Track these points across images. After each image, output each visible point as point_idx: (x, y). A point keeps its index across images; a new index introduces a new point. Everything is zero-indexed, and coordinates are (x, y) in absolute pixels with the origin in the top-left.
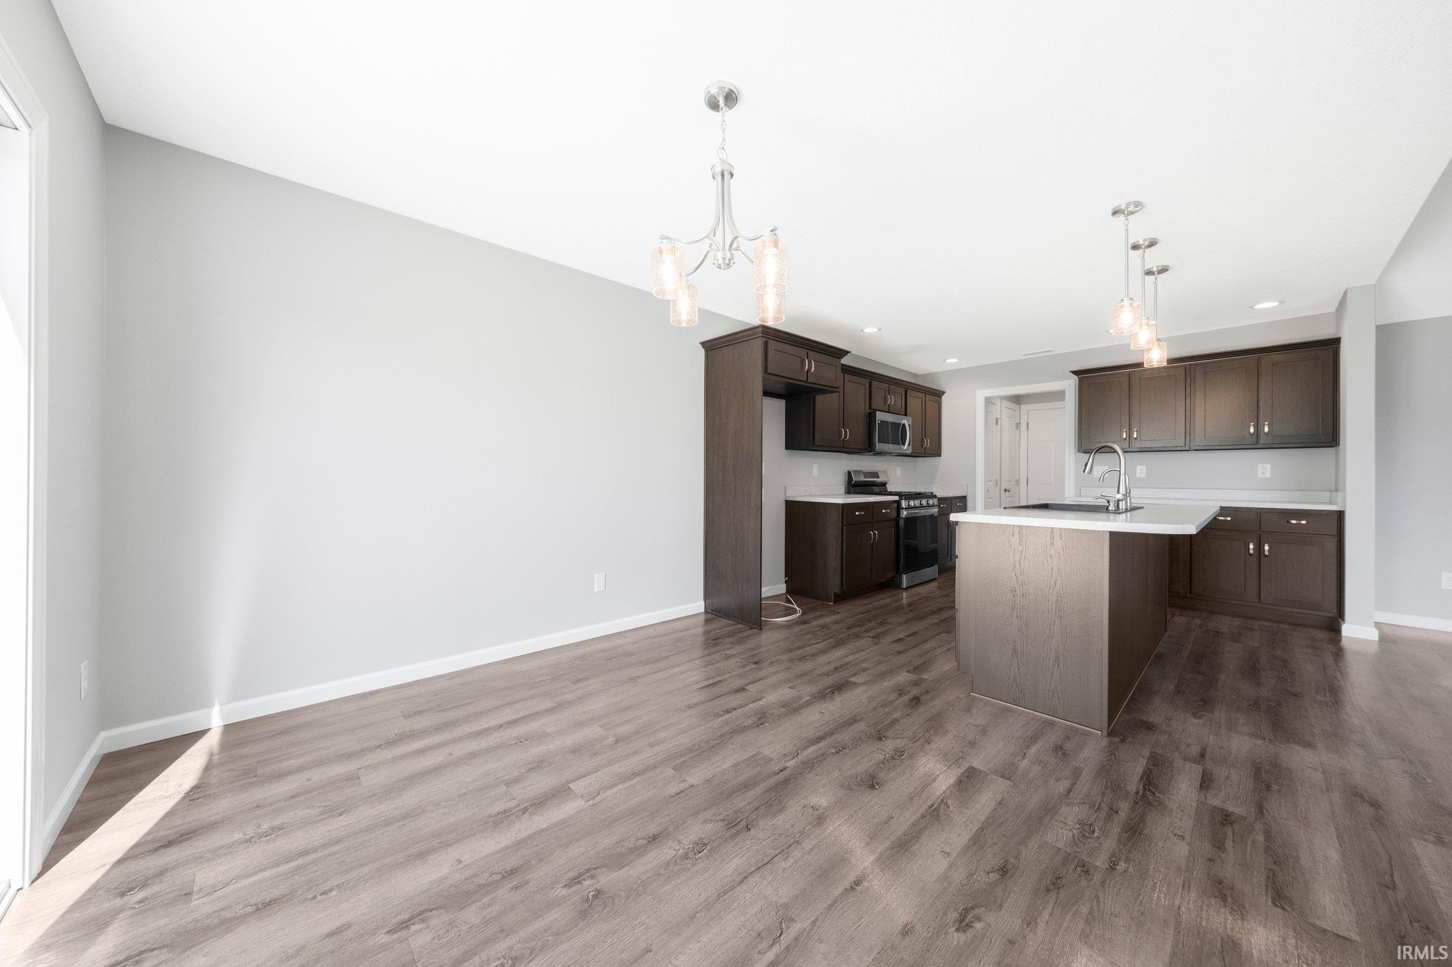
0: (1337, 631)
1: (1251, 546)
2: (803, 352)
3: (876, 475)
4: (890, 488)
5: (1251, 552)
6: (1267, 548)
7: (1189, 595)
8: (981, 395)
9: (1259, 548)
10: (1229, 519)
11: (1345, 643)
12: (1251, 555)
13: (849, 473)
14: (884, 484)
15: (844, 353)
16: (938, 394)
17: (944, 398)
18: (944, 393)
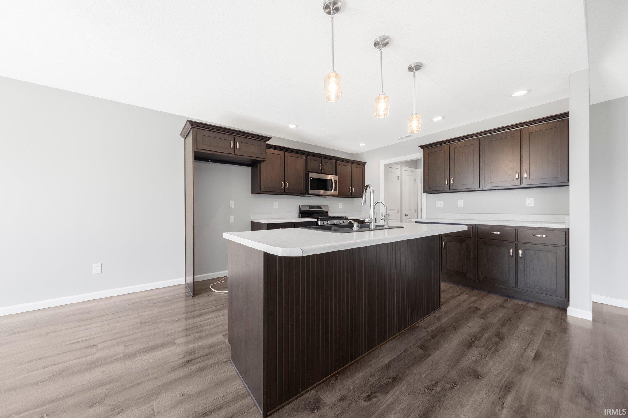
0: (565, 310)
1: (511, 251)
2: (231, 137)
3: (319, 207)
4: (330, 214)
5: (511, 254)
6: (520, 252)
7: (476, 280)
8: (382, 163)
9: (516, 252)
10: (499, 233)
11: (569, 320)
12: (511, 257)
13: (299, 206)
14: (327, 212)
15: (269, 138)
16: (363, 164)
17: (366, 165)
18: (365, 163)
